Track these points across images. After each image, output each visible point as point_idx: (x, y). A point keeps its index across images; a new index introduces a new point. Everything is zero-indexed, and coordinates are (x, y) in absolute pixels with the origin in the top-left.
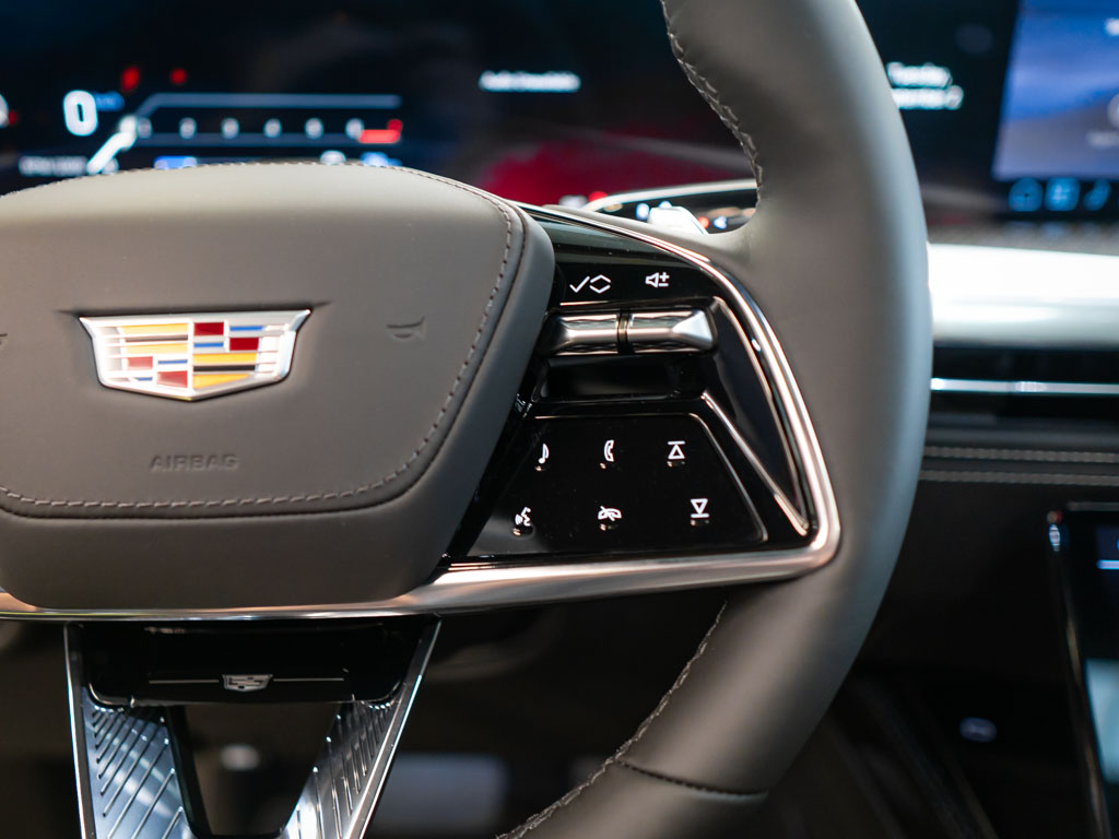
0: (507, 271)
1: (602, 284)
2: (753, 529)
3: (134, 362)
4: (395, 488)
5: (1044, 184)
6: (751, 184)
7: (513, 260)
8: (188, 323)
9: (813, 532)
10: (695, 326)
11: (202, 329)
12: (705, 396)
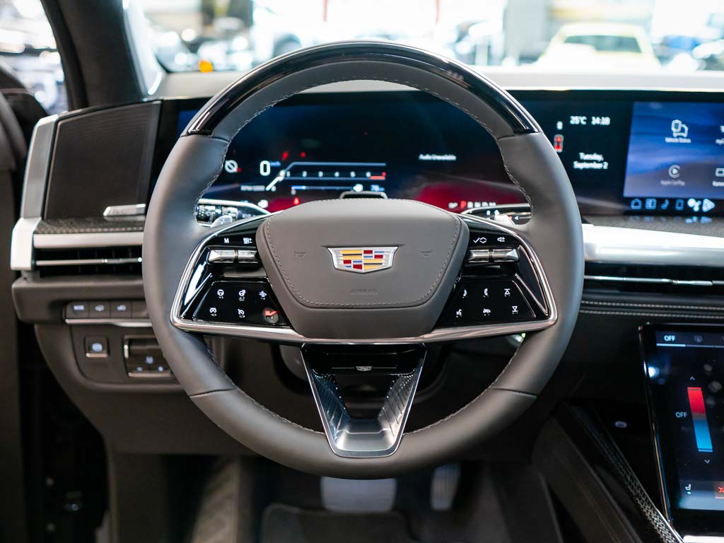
0: (456, 236)
1: (483, 240)
2: (531, 314)
3: (346, 262)
4: (424, 301)
5: (643, 200)
6: (528, 205)
7: (458, 233)
8: (361, 250)
9: (549, 316)
10: (513, 254)
11: (366, 252)
12: (516, 275)
